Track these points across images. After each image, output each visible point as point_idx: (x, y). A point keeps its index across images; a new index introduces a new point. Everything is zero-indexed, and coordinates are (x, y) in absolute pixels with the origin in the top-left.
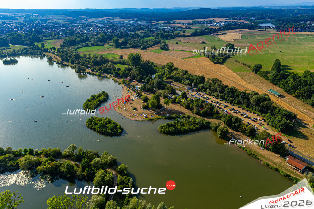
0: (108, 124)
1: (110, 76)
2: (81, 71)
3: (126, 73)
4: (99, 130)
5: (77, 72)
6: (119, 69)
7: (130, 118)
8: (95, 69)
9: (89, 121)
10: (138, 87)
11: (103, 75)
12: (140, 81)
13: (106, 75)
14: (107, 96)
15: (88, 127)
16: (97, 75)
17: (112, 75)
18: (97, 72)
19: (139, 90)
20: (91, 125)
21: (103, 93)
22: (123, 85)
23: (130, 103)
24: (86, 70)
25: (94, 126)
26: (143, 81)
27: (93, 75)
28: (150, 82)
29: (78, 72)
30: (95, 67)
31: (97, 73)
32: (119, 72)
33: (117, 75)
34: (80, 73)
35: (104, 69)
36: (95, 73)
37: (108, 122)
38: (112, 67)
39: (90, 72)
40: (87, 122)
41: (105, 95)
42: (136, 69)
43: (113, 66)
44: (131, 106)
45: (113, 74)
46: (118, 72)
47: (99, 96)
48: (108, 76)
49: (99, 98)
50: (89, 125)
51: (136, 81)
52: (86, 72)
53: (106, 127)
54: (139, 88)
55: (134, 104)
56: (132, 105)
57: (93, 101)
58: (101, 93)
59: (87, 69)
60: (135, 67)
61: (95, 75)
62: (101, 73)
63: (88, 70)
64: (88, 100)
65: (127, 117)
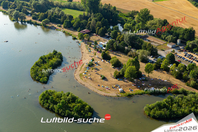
0: (71, 102)
1: (60, 26)
2: (19, 19)
3: (82, 23)
4: (60, 112)
5: (13, 21)
6: (71, 17)
7: (99, 92)
8: (37, 16)
9: (43, 97)
10: (102, 44)
11: (50, 24)
12: (103, 35)
13: (54, 25)
14: (61, 58)
15: (43, 106)
16: (41, 25)
17: (62, 26)
18: (40, 20)
19: (104, 48)
20: (48, 104)
21: (55, 53)
22: (80, 41)
23: (96, 69)
24: (25, 18)
25: (51, 106)
26: (107, 34)
27: (36, 24)
28: (118, 37)
29: (15, 21)
30: (37, 14)
31: (41, 23)
32: (72, 22)
33: (69, 26)
34: (18, 22)
35: (51, 16)
36: (38, 22)
37: (72, 100)
38: (60, 13)
39: (31, 20)
40: (41, 100)
41: (59, 56)
42: (95, 17)
43: (63, 13)
44: (98, 74)
45: (64, 24)
46: (70, 22)
47: (50, 58)
48: (56, 26)
49: (51, 61)
50: (44, 103)
51: (97, 34)
52: (26, 20)
53: (70, 107)
54: (105, 46)
55: (100, 70)
56: (98, 72)
57: (42, 65)
58: (52, 53)
59: (27, 17)
60: (94, 14)
61: (39, 25)
62: (47, 22)
63: (29, 18)
64: (37, 64)
65: (96, 91)
